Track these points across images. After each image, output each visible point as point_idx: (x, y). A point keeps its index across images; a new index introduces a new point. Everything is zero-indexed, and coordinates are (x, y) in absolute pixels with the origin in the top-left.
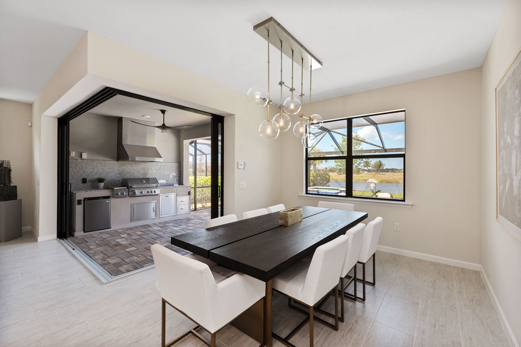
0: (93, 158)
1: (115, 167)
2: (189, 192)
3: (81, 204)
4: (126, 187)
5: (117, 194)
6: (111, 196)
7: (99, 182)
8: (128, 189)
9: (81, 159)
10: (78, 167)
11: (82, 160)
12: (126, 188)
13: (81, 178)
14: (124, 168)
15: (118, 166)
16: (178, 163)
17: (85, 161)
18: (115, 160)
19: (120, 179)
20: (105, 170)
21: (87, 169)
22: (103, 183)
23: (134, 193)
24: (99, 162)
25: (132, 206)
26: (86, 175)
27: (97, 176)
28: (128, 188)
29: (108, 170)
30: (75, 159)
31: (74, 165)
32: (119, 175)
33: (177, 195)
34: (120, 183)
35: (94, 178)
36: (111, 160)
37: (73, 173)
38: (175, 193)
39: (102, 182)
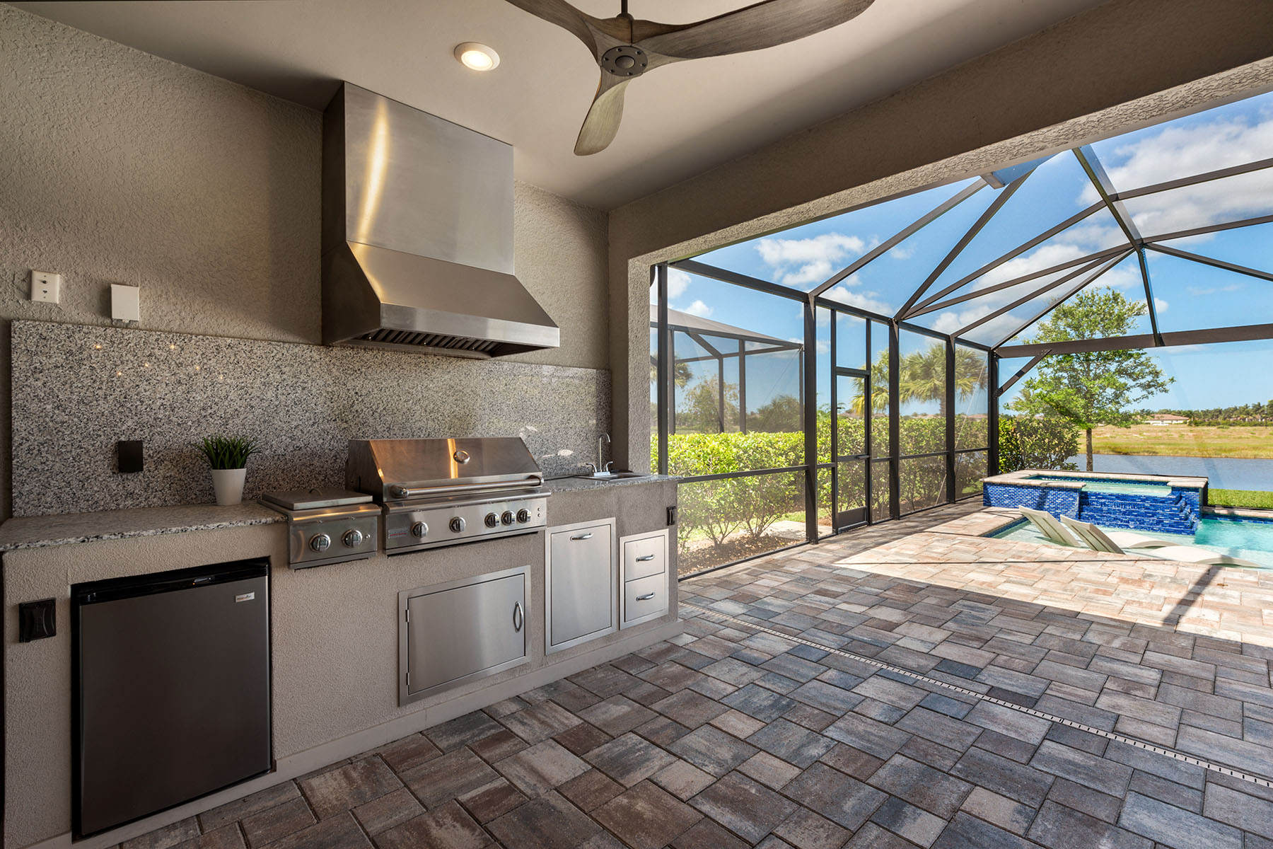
0: (183, 320)
1: (313, 380)
2: (668, 510)
3: (52, 633)
4: (370, 494)
5: (313, 544)
6: (273, 560)
7: (215, 468)
8: (379, 510)
9: (108, 321)
10: (85, 370)
11: (110, 331)
12: (370, 498)
13: (107, 440)
14: (359, 383)
15: (330, 372)
16: (597, 369)
17: (129, 335)
18: (310, 341)
19: (340, 446)
20: (256, 393)
21: (144, 385)
22: (244, 470)
23: (416, 530)
24: (218, 349)
25: (403, 607)
26: (142, 426)
27: (211, 431)
28: (378, 501)
29: (270, 394)
30: (60, 323)
31: (59, 359)
32: (333, 424)
33: (621, 531)
34: (340, 470)
35: (193, 439)
36: (290, 338)
37: (49, 407)
38: (612, 520)
39: (234, 466)
